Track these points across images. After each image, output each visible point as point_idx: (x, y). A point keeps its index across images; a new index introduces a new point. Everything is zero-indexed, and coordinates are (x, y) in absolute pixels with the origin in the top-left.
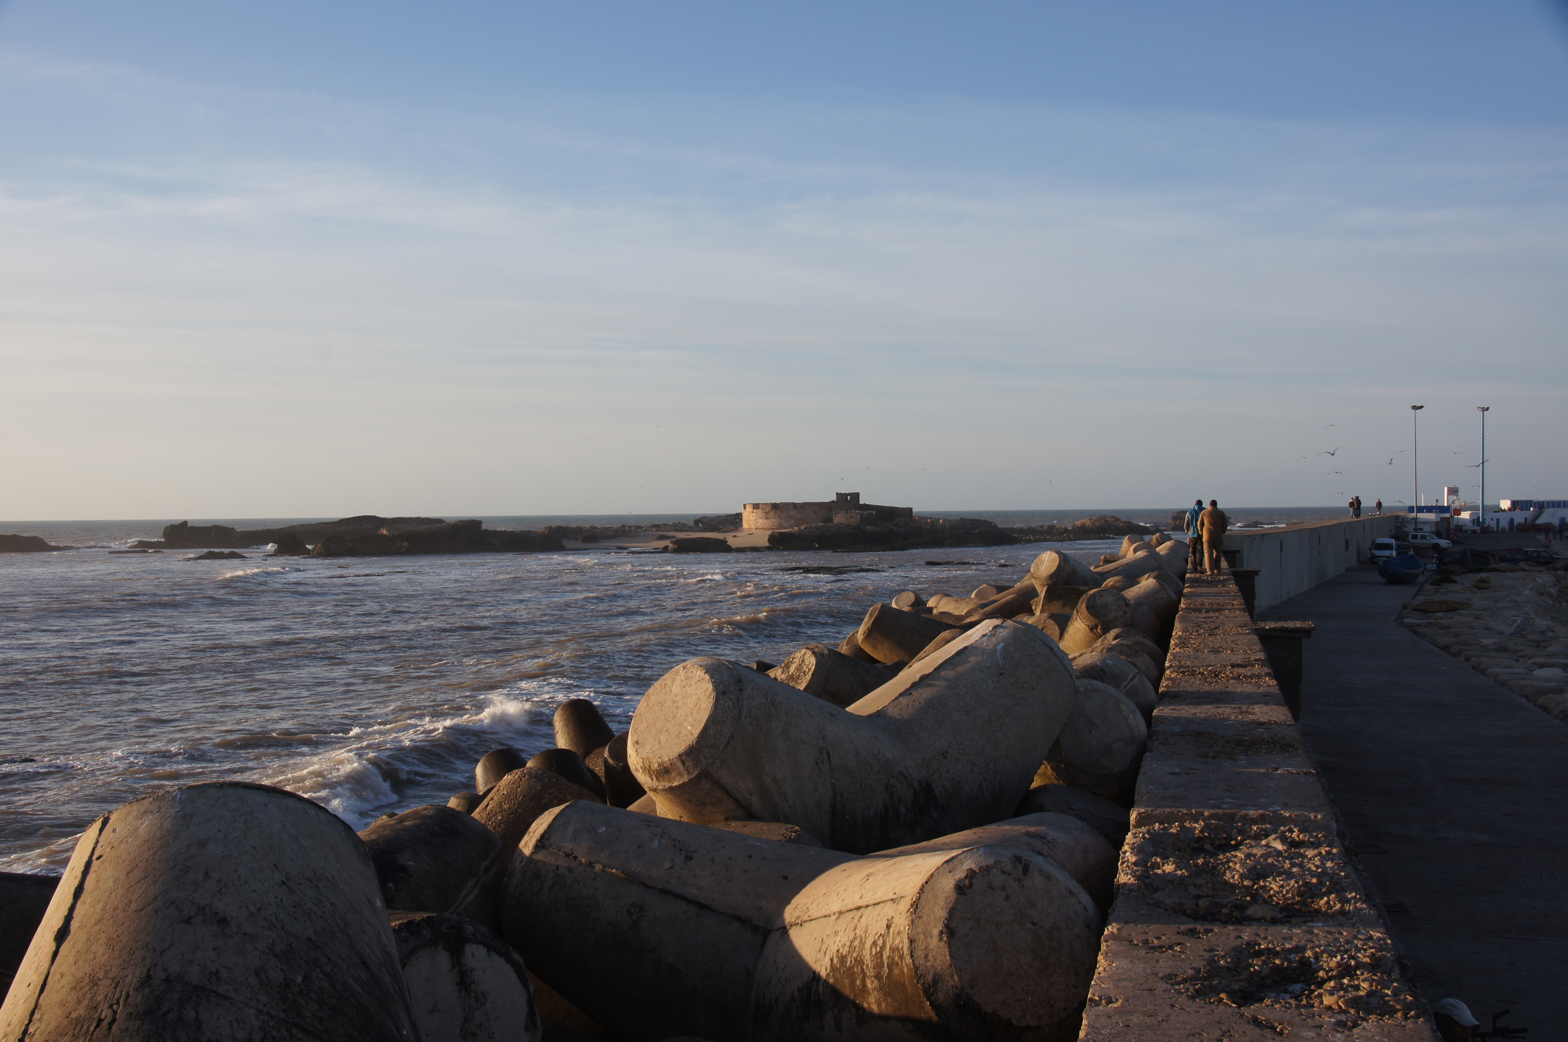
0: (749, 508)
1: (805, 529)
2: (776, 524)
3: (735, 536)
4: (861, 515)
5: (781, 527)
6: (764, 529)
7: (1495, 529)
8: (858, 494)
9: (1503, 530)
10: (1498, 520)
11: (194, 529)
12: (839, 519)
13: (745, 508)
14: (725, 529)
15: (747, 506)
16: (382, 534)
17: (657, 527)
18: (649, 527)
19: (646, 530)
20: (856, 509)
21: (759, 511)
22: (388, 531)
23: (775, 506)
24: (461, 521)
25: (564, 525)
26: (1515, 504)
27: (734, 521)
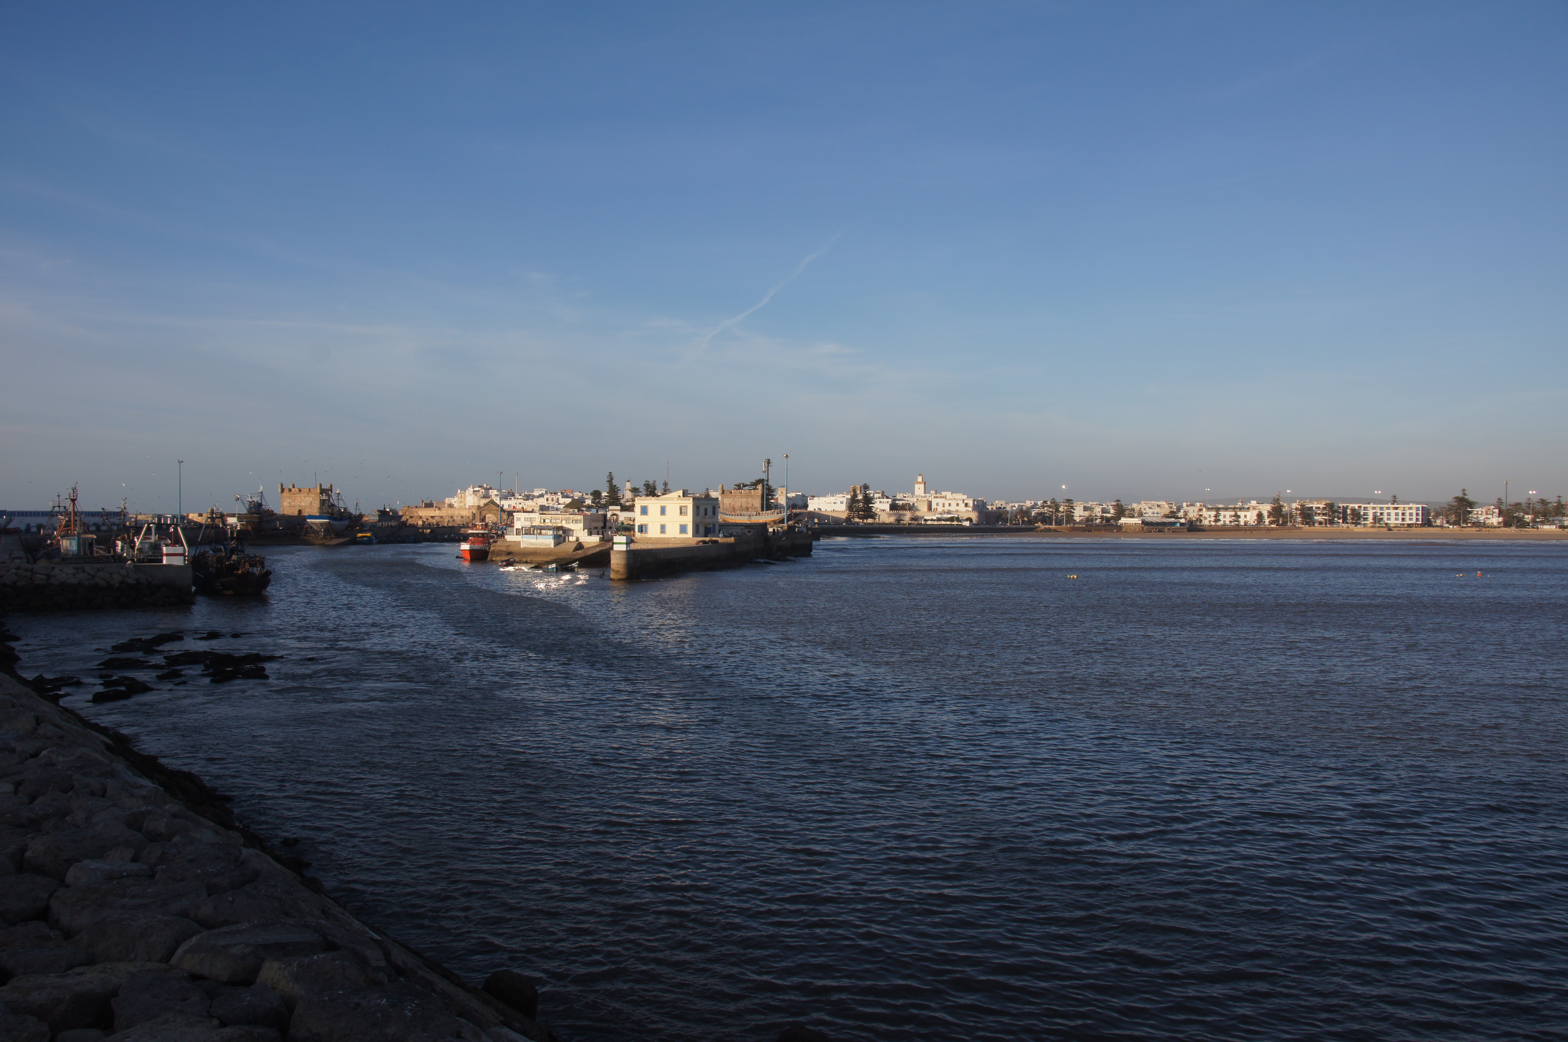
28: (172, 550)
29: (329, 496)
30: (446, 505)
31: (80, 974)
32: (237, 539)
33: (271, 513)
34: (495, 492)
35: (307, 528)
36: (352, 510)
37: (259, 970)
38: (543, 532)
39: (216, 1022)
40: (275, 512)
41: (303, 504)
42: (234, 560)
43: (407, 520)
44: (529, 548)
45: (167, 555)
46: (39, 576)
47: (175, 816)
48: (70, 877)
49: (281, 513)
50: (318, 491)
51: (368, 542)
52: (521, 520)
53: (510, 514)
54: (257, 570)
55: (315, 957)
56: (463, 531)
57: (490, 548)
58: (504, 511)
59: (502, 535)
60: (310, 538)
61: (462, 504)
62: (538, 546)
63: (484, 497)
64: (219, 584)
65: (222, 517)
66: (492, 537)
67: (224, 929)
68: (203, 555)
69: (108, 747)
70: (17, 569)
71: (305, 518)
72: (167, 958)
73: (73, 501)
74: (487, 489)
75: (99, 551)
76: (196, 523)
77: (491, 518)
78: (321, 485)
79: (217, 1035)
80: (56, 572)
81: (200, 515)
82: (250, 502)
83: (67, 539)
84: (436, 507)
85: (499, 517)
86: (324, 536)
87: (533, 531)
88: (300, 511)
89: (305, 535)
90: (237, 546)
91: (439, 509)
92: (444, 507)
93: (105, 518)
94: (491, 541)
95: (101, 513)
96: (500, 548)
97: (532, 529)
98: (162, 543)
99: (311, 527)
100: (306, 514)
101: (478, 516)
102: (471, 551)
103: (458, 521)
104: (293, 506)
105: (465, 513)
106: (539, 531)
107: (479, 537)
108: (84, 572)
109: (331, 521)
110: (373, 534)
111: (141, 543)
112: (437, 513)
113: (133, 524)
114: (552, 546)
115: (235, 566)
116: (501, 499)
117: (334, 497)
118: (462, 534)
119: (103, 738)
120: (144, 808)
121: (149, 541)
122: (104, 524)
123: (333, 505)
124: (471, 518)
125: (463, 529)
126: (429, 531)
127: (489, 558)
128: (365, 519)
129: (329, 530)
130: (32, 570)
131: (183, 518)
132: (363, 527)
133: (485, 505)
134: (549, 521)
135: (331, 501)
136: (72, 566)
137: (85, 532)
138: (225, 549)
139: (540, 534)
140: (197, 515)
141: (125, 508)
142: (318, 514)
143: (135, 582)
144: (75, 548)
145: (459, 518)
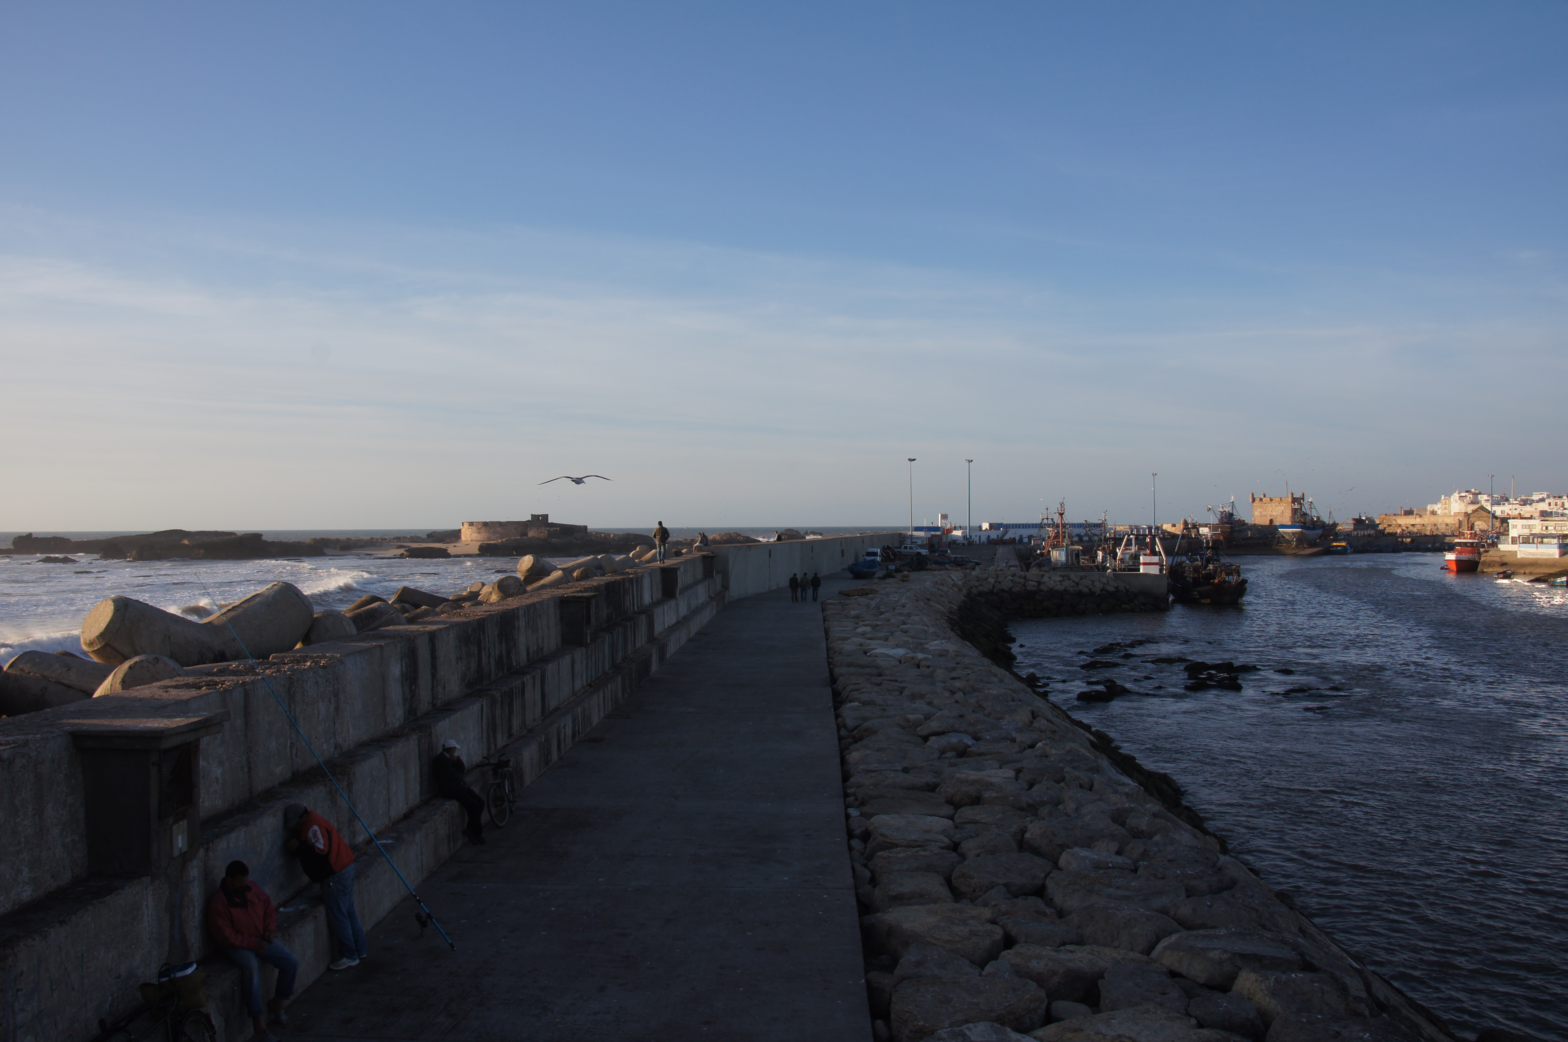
0: (466, 526)
1: (506, 541)
2: (486, 537)
3: (455, 546)
4: (549, 531)
5: (490, 539)
6: (477, 541)
7: (978, 543)
8: (547, 515)
9: (983, 543)
10: (980, 537)
11: (36, 539)
12: (532, 533)
13: (463, 525)
14: (448, 541)
15: (465, 524)
16: (184, 544)
17: (398, 539)
18: (392, 539)
19: (389, 541)
20: (545, 527)
21: (474, 528)
22: (189, 541)
23: (485, 524)
24: (246, 534)
25: (324, 537)
26: (991, 526)
27: (455, 535)
28: (1149, 559)
29: (1300, 504)
30: (1428, 513)
31: (1071, 952)
32: (1213, 548)
33: (1242, 523)
34: (1485, 497)
35: (1279, 537)
36: (1326, 520)
37: (1235, 978)
38: (1545, 540)
39: (1193, 1021)
40: (1246, 522)
41: (1274, 513)
42: (1210, 570)
43: (1385, 528)
44: (1528, 559)
45: (1144, 564)
46: (1031, 582)
47: (1155, 815)
48: (1062, 862)
49: (1253, 523)
50: (1290, 500)
51: (1343, 552)
52: (1516, 528)
53: (1504, 521)
54: (1233, 579)
55: (1293, 975)
56: (1447, 540)
57: (1480, 559)
58: (1496, 518)
59: (1494, 545)
60: (1282, 548)
61: (1446, 511)
62: (1540, 557)
63: (1472, 503)
64: (1196, 593)
65: (1195, 526)
66: (1483, 546)
67: (1202, 932)
68: (1180, 564)
69: (1092, 744)
70: (1012, 576)
71: (1276, 528)
72: (1148, 951)
73: (1061, 514)
74: (1475, 495)
75: (1083, 561)
76: (1169, 533)
77: (1480, 525)
78: (1292, 494)
79: (1195, 1035)
80: (1045, 579)
81: (1174, 525)
82: (1222, 512)
83: (1057, 550)
84: (1417, 514)
85: (1490, 525)
86: (1296, 546)
87: (1533, 539)
88: (1271, 521)
89: (1277, 545)
90: (1213, 555)
91: (1420, 516)
92: (1426, 514)
93: (1088, 529)
94: (1481, 550)
95: (1083, 524)
96: (1492, 559)
97: (1531, 537)
98: (1141, 553)
99: (1283, 537)
100: (1277, 523)
101: (1465, 523)
102: (1458, 562)
103: (1442, 529)
104: (1265, 516)
105: (1449, 521)
106: (1540, 540)
107: (1467, 546)
108: (1070, 579)
109: (1304, 531)
110: (1348, 543)
111: (1122, 554)
112: (1418, 521)
113: (1113, 536)
114: (1557, 556)
115: (1210, 576)
116: (1492, 505)
117: (1306, 506)
118: (1447, 543)
119: (1088, 735)
120: (1127, 805)
121: (1128, 551)
122: (1086, 535)
123: (1305, 514)
124: (1457, 525)
125: (1447, 538)
126: (1409, 540)
127: (1479, 569)
128: (1339, 528)
129: (1301, 540)
130: (1025, 577)
131: (1157, 528)
132: (1337, 536)
133: (1474, 511)
134: (1552, 528)
135: (1303, 509)
136: (1059, 574)
137: (1072, 544)
138: (1202, 559)
139: (1542, 542)
140: (1170, 525)
141: (1105, 520)
142: (1290, 523)
143: (1114, 589)
144: (1063, 559)
145: (1444, 526)
